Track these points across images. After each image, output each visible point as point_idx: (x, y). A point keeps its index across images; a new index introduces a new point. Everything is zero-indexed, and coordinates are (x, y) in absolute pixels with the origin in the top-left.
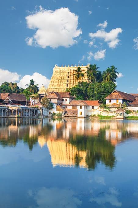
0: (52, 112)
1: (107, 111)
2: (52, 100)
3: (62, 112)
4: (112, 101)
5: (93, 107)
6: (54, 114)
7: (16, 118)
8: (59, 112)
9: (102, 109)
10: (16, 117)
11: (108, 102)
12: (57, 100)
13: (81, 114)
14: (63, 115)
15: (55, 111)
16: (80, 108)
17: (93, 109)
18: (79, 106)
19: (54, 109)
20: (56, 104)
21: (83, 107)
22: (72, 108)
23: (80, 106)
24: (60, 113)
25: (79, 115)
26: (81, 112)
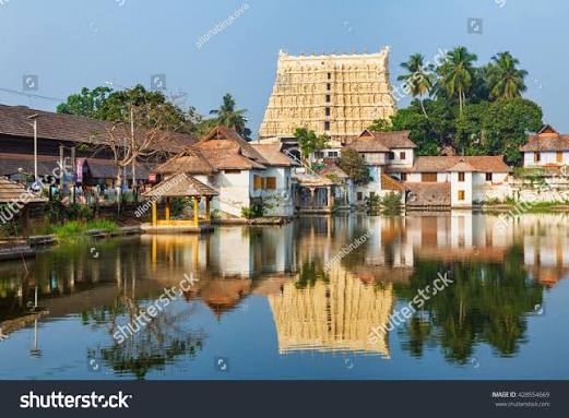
0: (366, 193)
1: (536, 186)
2: (368, 156)
3: (401, 192)
4: (542, 156)
5: (489, 176)
6: (373, 199)
7: (325, 213)
8: (388, 191)
9: (519, 182)
10: (328, 210)
11: (529, 160)
12: (383, 155)
13: (463, 198)
14: (403, 201)
15: (377, 188)
16: (460, 180)
17: (489, 182)
18: (457, 175)
19: (372, 183)
20: (379, 169)
21: (468, 176)
22: (423, 180)
23: (460, 173)
24: (392, 195)
25: (455, 201)
26: (463, 192)
